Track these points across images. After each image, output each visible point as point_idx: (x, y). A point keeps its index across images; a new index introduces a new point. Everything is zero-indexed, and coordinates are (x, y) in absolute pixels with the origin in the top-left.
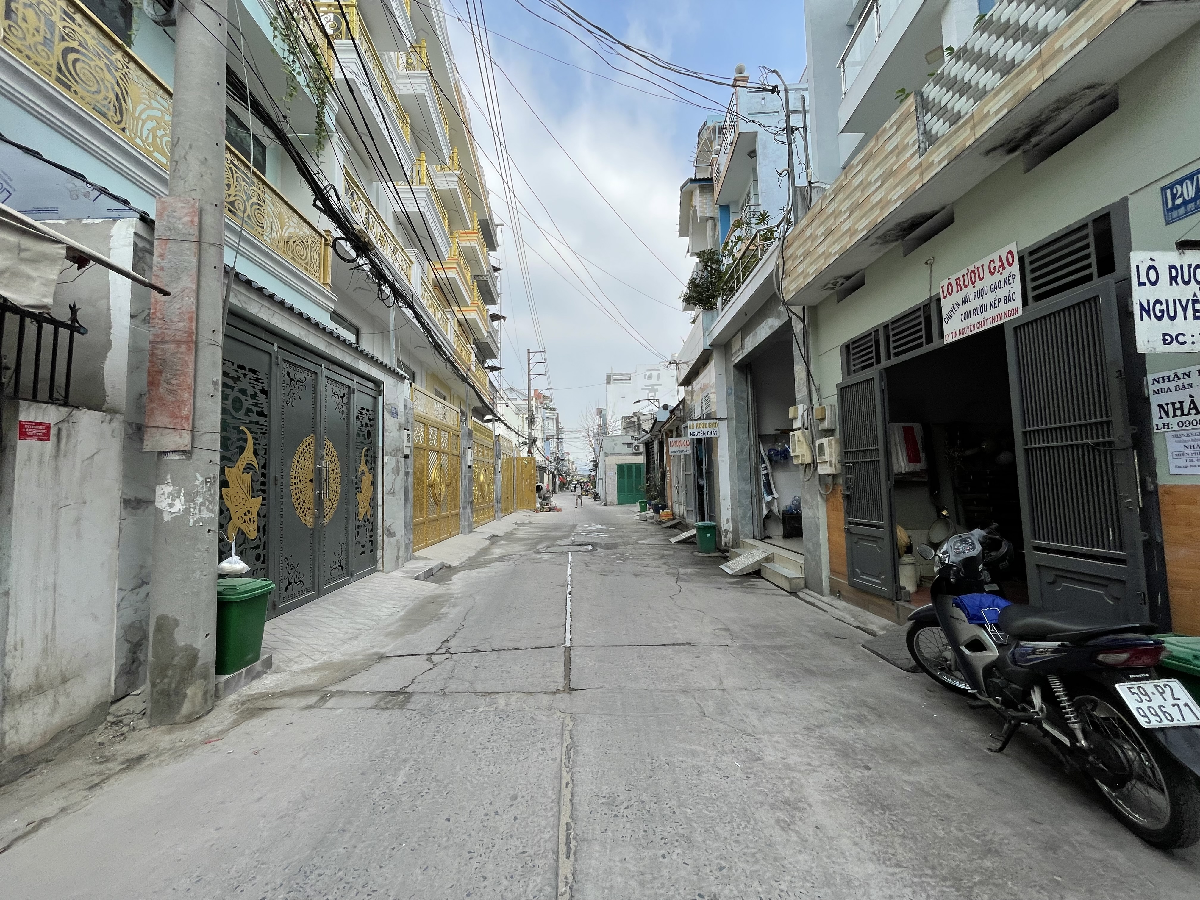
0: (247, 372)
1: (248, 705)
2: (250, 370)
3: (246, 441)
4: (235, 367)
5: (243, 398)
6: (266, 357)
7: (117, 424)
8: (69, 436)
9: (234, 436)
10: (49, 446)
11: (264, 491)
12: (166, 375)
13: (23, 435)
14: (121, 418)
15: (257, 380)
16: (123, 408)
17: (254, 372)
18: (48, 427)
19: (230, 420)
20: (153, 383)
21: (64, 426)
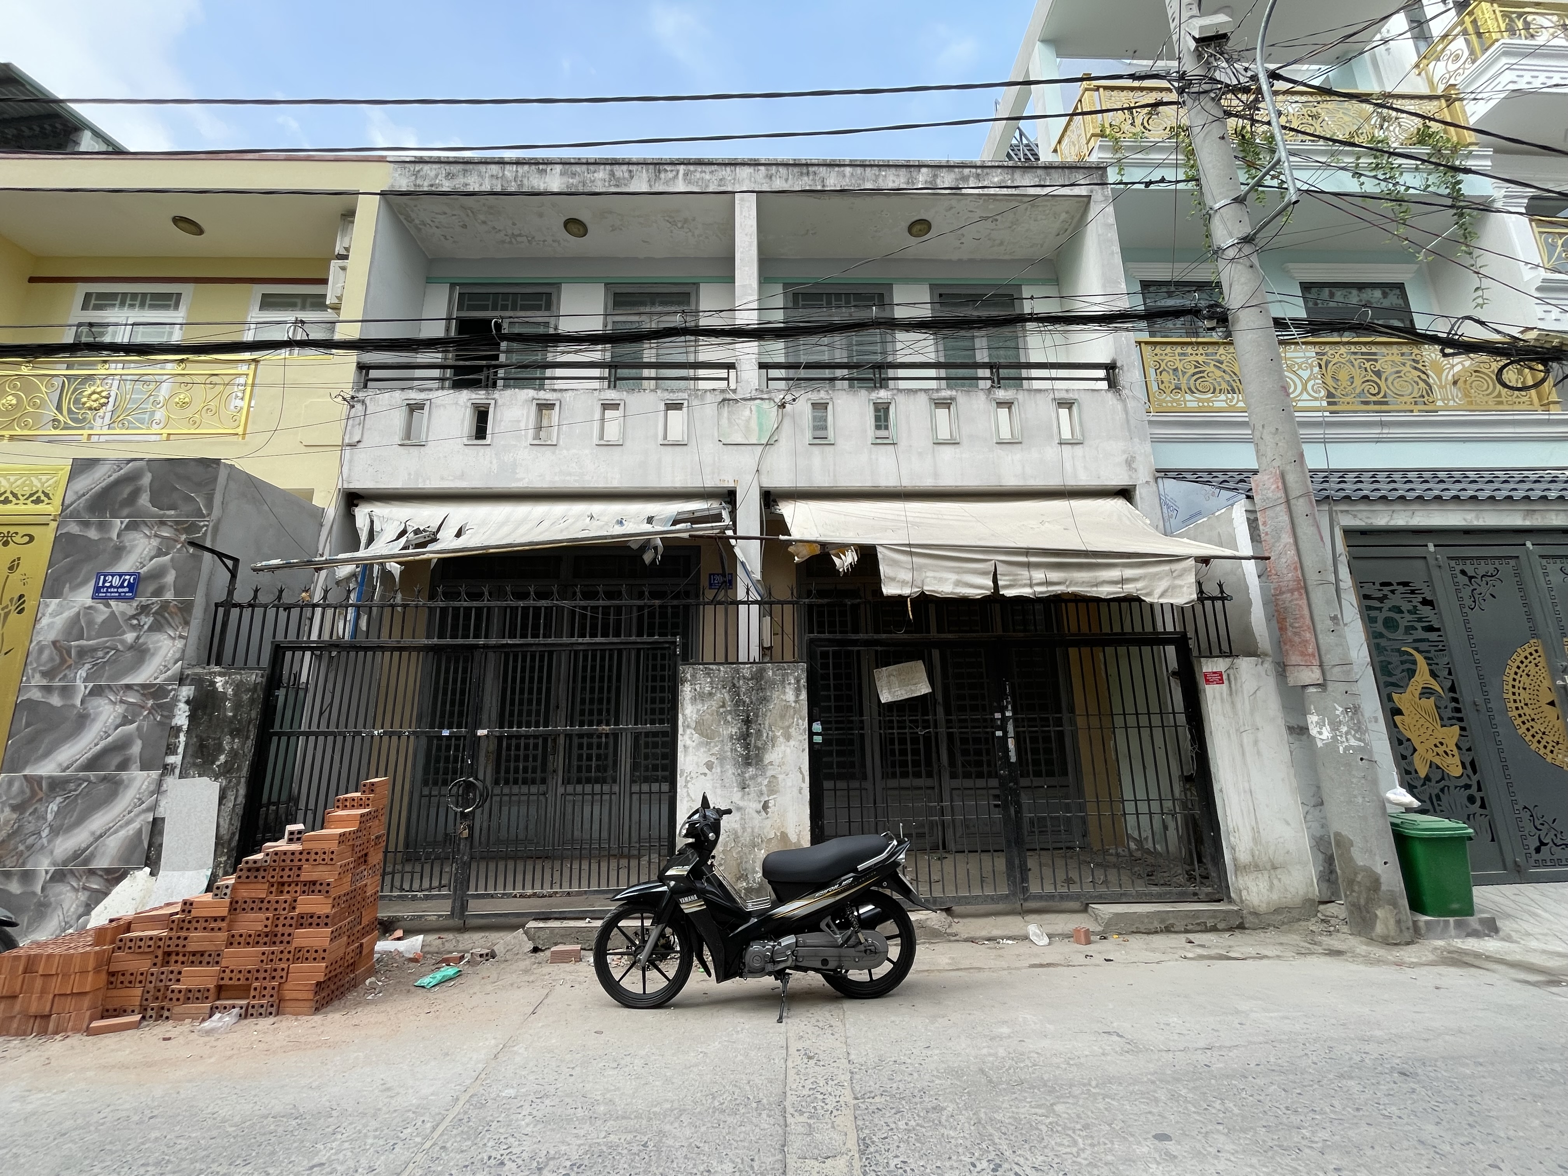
0: (1395, 587)
1: (1455, 956)
2: (1398, 584)
3: (1414, 662)
4: (1378, 586)
5: (1397, 616)
6: (1420, 563)
7: (1268, 665)
8: (1235, 679)
9: (1395, 659)
10: (1224, 687)
11: (1461, 720)
12: (1289, 620)
13: (1208, 682)
14: (1270, 659)
15: (1413, 592)
16: (1270, 652)
17: (1405, 584)
18: (1221, 675)
19: (1383, 642)
20: (1282, 629)
21: (1231, 672)
